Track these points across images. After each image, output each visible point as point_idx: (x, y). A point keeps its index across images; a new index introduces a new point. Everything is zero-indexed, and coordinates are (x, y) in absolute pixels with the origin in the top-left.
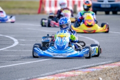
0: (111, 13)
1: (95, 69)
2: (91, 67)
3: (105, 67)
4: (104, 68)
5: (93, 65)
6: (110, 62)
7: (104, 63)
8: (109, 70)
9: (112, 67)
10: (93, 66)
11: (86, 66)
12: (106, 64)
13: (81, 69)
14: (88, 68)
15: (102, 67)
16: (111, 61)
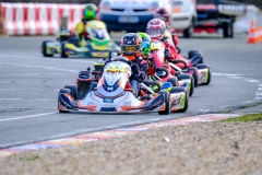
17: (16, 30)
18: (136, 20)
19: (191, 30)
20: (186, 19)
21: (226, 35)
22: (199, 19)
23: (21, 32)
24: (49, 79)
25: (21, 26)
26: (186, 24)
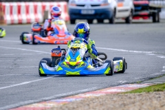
0: (95, 21)
1: (73, 99)
2: (68, 96)
3: (88, 95)
4: (85, 98)
5: (71, 93)
6: (94, 88)
7: (86, 90)
8: (92, 100)
9: (97, 95)
10: (70, 95)
11: (61, 95)
12: (88, 92)
13: (54, 99)
14: (63, 97)
15: (83, 95)
16: (96, 88)
17: (12, 21)
18: (93, 12)
19: (131, 18)
20: (127, 10)
21: (154, 21)
22: (136, 11)
23: (16, 22)
24: (19, 58)
25: (16, 17)
26: (127, 14)
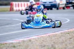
17: (16, 10)
18: (50, 5)
19: (65, 7)
23: (18, 10)
25: (17, 8)
26: (64, 6)
